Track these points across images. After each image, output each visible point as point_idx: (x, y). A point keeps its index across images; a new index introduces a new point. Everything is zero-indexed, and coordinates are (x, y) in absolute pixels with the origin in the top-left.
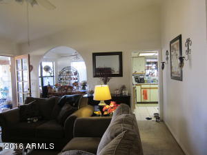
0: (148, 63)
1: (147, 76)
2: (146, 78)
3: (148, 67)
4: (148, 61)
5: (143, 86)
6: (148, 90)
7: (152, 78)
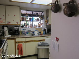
0: (23, 15)
1: (22, 27)
2: (21, 30)
3: (23, 18)
4: (24, 12)
5: (17, 40)
6: (24, 44)
7: (27, 29)
